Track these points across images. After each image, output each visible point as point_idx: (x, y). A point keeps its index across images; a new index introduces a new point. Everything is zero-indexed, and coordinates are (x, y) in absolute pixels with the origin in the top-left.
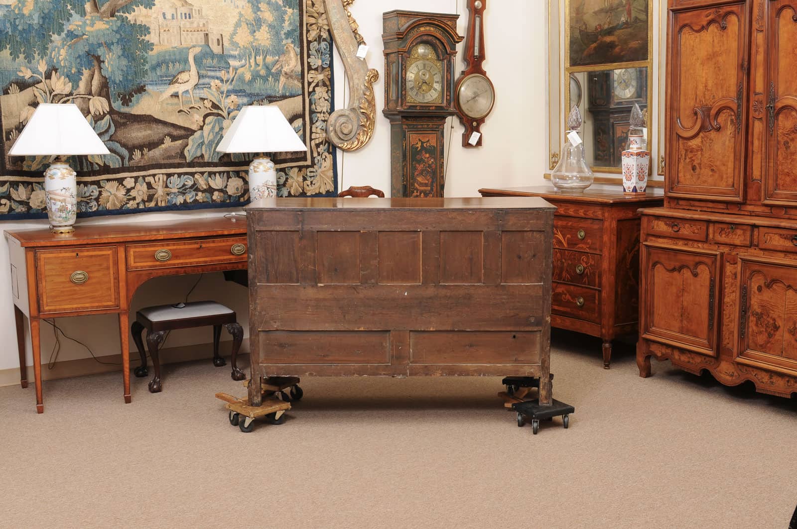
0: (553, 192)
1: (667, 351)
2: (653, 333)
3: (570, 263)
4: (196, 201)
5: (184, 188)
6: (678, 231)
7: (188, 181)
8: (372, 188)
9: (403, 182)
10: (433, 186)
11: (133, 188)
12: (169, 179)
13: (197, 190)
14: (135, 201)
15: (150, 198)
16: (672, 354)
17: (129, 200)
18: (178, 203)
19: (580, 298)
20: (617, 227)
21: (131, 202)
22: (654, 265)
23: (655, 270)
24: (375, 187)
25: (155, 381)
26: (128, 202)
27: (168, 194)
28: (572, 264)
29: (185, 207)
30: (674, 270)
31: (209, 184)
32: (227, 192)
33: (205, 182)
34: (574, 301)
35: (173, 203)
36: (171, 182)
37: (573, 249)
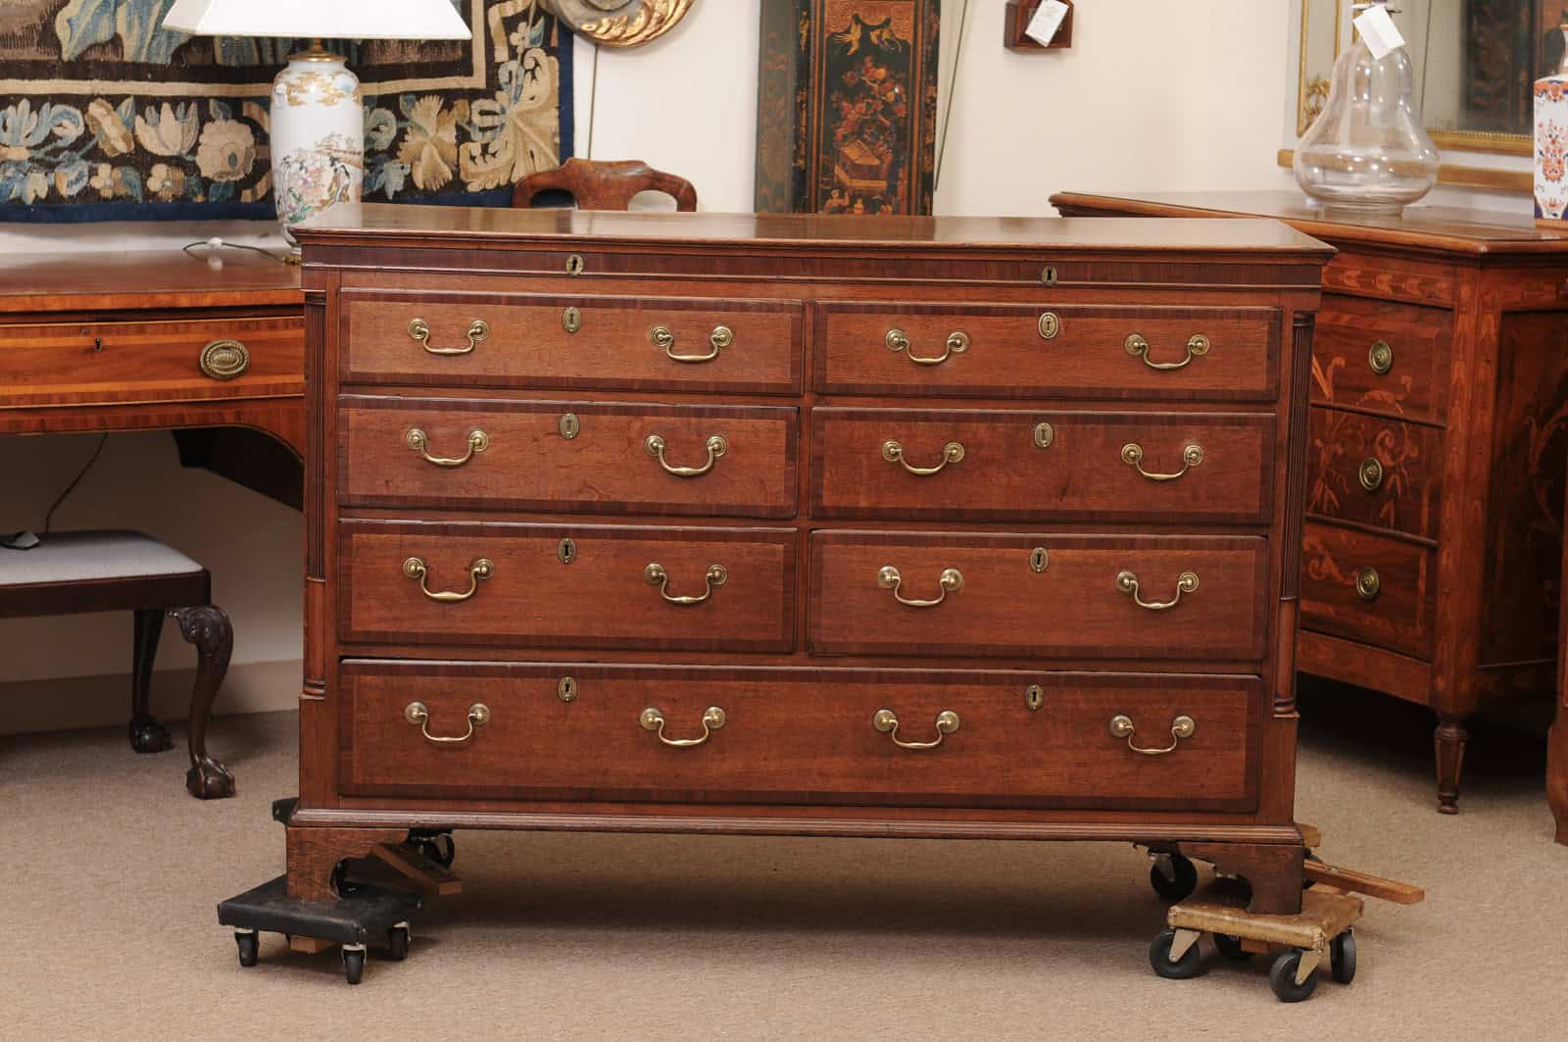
0: (1304, 212)
3: (1340, 451)
4: (89, 193)
5: (49, 148)
7: (66, 122)
8: (653, 169)
9: (795, 162)
10: (897, 179)
13: (95, 155)
18: (29, 199)
19: (1369, 572)
20: (1500, 335)
28: (1344, 455)
29: (52, 212)
31: (135, 138)
32: (197, 169)
33: (124, 130)
34: (1349, 582)
35: (12, 196)
36: (8, 124)
37: (1352, 407)
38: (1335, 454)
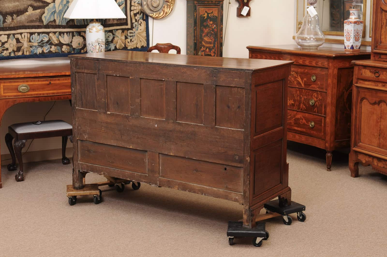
0: (298, 49)
1: (369, 159)
2: (360, 147)
3: (306, 98)
4: (50, 52)
5: (42, 43)
6: (378, 77)
7: (45, 37)
8: (172, 45)
9: (194, 41)
10: (215, 44)
11: (6, 42)
12: (31, 36)
13: (51, 44)
14: (7, 51)
15: (19, 49)
16: (373, 162)
17: (4, 50)
18: (38, 53)
19: (312, 122)
20: (338, 73)
21: (5, 52)
22: (362, 99)
23: (362, 103)
24: (174, 44)
25: (19, 174)
26: (3, 51)
27: (31, 47)
28: (306, 99)
29: (43, 56)
30: (374, 104)
31: (59, 40)
32: (72, 46)
33: (57, 39)
34: (308, 124)
35: (35, 53)
36: (33, 38)
37: (308, 89)
38: (305, 98)
